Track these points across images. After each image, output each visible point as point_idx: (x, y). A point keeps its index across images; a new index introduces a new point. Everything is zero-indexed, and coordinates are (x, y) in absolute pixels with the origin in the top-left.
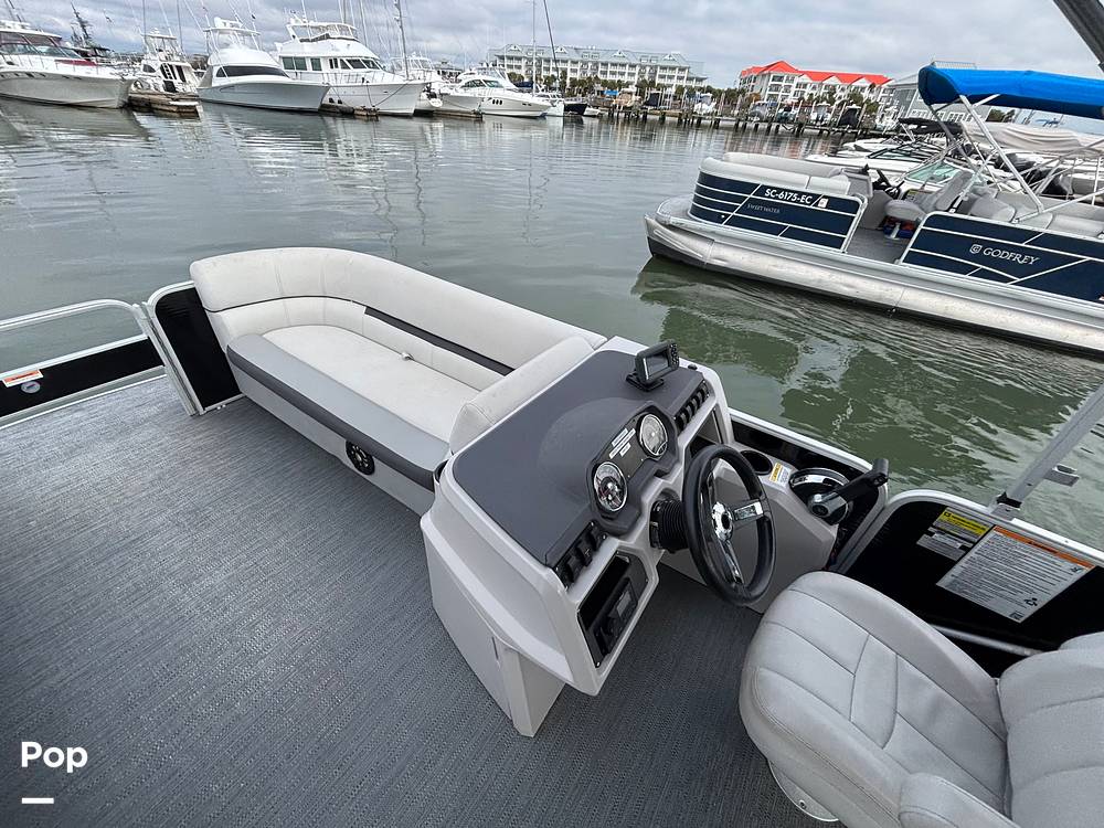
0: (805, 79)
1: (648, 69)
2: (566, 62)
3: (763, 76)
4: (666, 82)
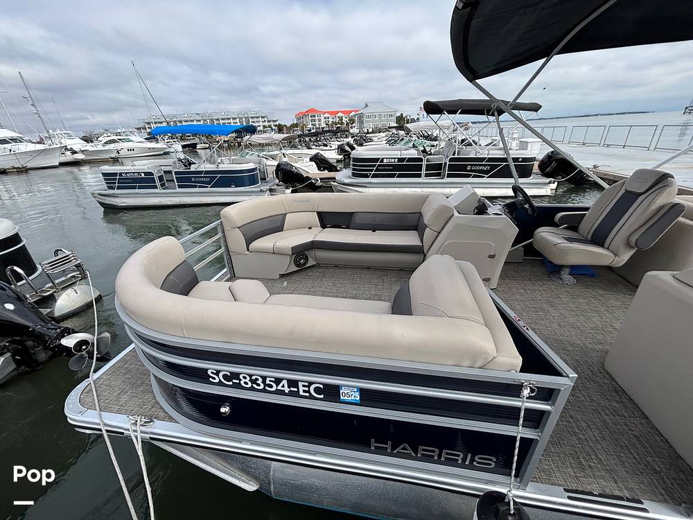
0: (327, 115)
1: (244, 119)
3: (306, 116)
4: (256, 124)
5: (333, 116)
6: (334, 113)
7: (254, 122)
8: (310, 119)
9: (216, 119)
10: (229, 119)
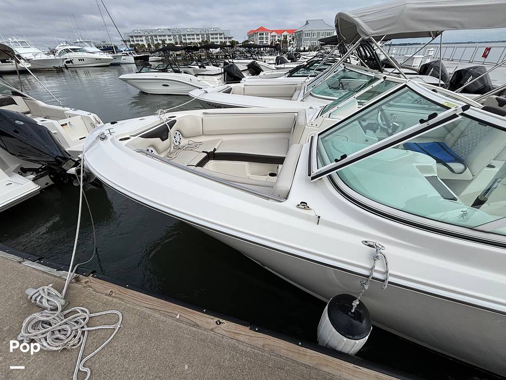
0: (274, 34)
1: (205, 35)
2: (165, 36)
3: (256, 33)
4: (215, 40)
5: (279, 35)
6: (280, 32)
7: (213, 38)
8: (259, 36)
9: (183, 35)
10: (193, 35)
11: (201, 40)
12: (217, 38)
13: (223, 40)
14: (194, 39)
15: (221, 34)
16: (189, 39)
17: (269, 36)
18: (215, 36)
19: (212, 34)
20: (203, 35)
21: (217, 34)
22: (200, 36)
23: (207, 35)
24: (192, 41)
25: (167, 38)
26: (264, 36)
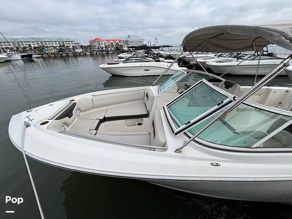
1: (61, 42)
2: (29, 42)
3: (95, 41)
4: (68, 45)
5: (108, 42)
6: (108, 41)
7: (67, 44)
8: (97, 43)
9: (44, 42)
10: (52, 42)
11: (58, 45)
12: (70, 44)
13: (74, 45)
14: (53, 44)
15: (71, 42)
16: (50, 44)
17: (103, 43)
18: (68, 43)
19: (65, 42)
20: (60, 42)
21: (69, 42)
22: (57, 43)
23: (62, 42)
24: (52, 45)
25: (31, 43)
26: (100, 43)
